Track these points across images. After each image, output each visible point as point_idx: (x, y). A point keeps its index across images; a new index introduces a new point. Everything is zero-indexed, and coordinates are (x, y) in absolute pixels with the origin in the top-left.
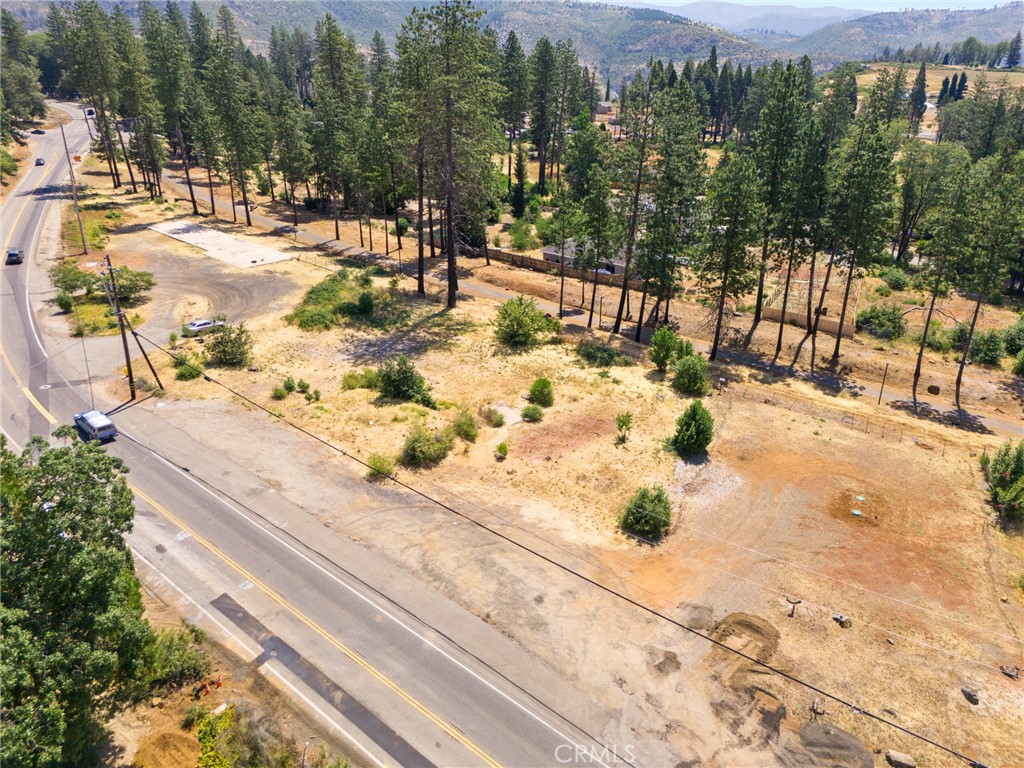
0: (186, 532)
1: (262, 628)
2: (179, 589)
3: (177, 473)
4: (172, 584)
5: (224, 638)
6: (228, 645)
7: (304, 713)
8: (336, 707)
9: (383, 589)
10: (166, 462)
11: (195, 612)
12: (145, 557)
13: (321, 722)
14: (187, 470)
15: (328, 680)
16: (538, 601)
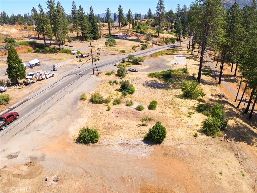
16: (38, 131)
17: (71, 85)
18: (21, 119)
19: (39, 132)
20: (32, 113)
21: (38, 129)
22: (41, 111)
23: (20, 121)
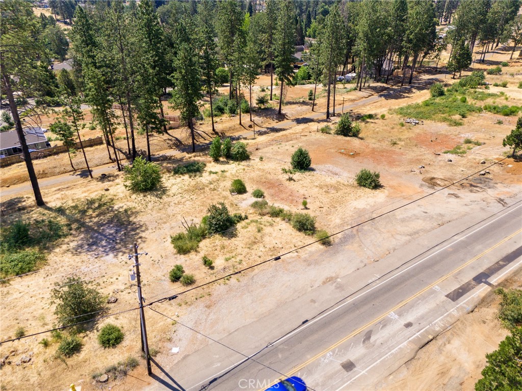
0: (391, 314)
1: (468, 284)
2: (445, 315)
3: (306, 328)
4: (441, 317)
5: (478, 296)
6: (483, 295)
7: (514, 273)
8: (507, 264)
9: (428, 247)
10: (281, 340)
11: (462, 308)
12: (418, 332)
13: (517, 268)
14: (304, 323)
15: (494, 265)
16: (426, 213)
17: (307, 321)
18: (453, 242)
19: (425, 211)
20: (437, 248)
21: (425, 214)
22: (419, 244)
23: (455, 237)
